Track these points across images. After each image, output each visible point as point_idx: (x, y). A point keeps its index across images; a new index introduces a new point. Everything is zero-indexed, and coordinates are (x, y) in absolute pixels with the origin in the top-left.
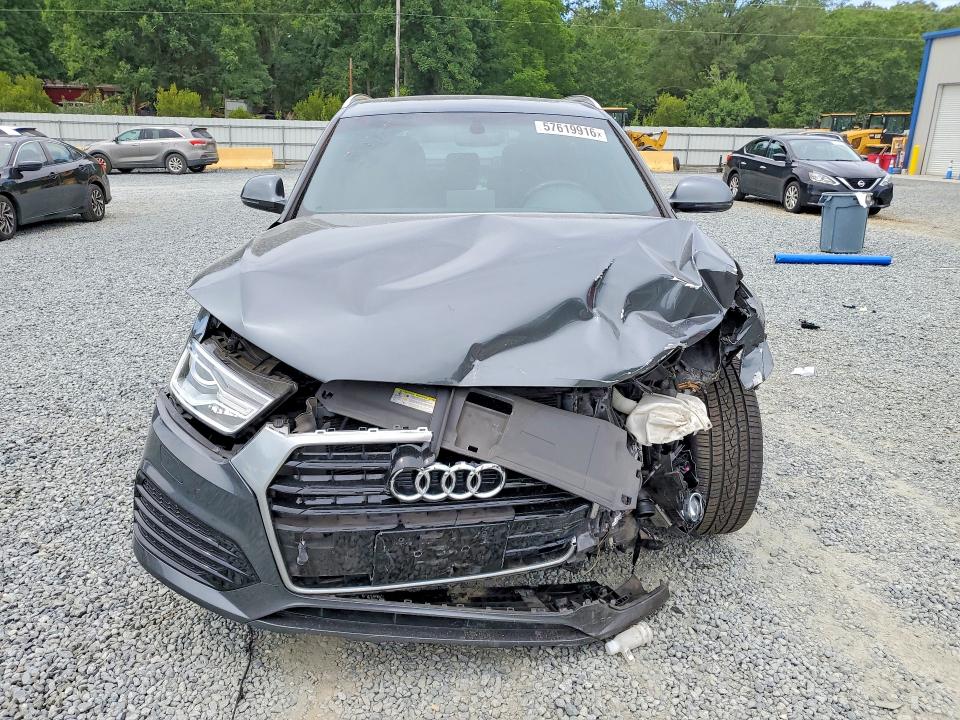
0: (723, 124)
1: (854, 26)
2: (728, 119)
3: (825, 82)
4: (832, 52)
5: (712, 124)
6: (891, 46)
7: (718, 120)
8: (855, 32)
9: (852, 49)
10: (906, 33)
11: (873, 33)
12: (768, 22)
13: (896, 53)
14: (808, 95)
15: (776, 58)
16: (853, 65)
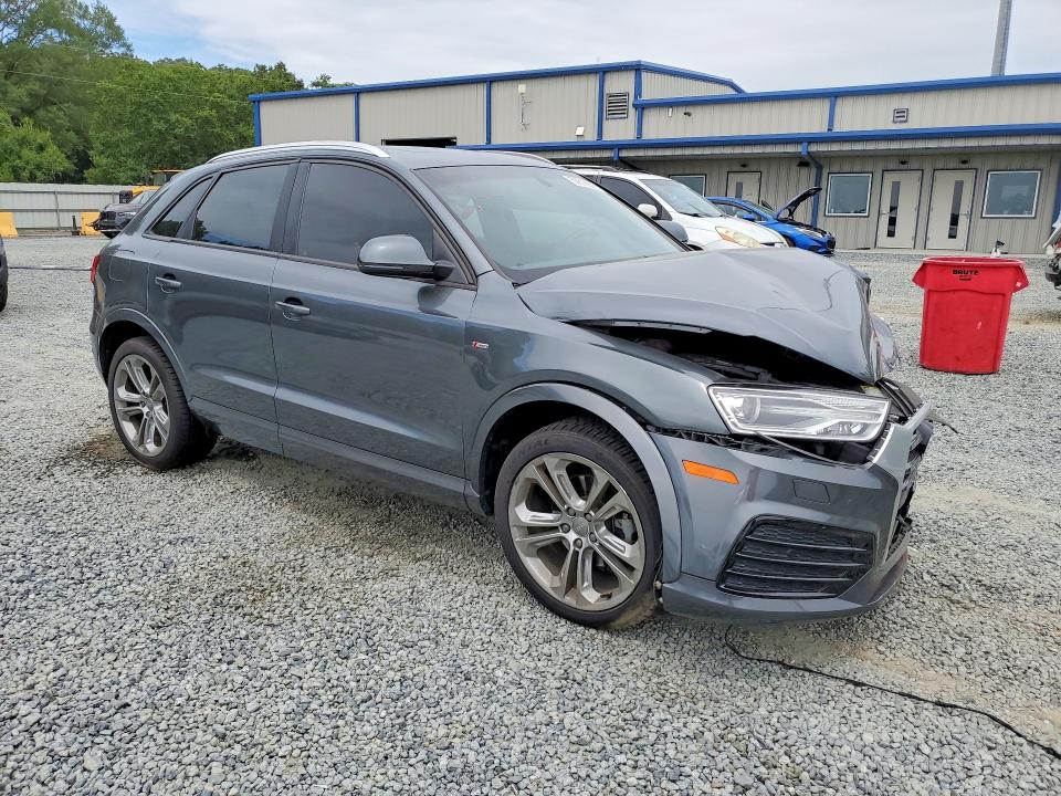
0: (32, 179)
1: (157, 81)
2: (39, 174)
3: (139, 136)
4: (139, 105)
5: (18, 179)
6: (199, 106)
7: (26, 174)
8: (160, 87)
9: (161, 104)
10: (211, 92)
11: (176, 89)
12: (47, 64)
13: (206, 113)
14: (125, 150)
15: (66, 105)
16: (167, 121)
